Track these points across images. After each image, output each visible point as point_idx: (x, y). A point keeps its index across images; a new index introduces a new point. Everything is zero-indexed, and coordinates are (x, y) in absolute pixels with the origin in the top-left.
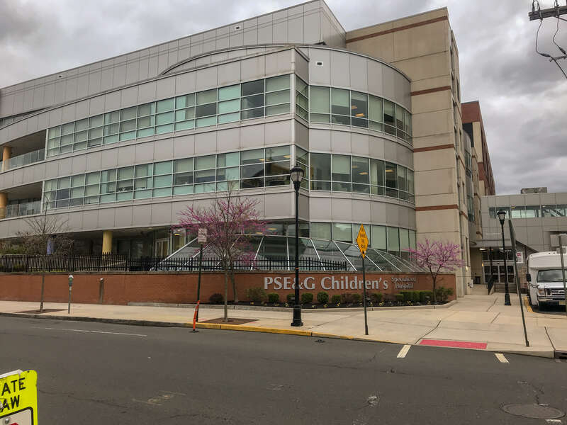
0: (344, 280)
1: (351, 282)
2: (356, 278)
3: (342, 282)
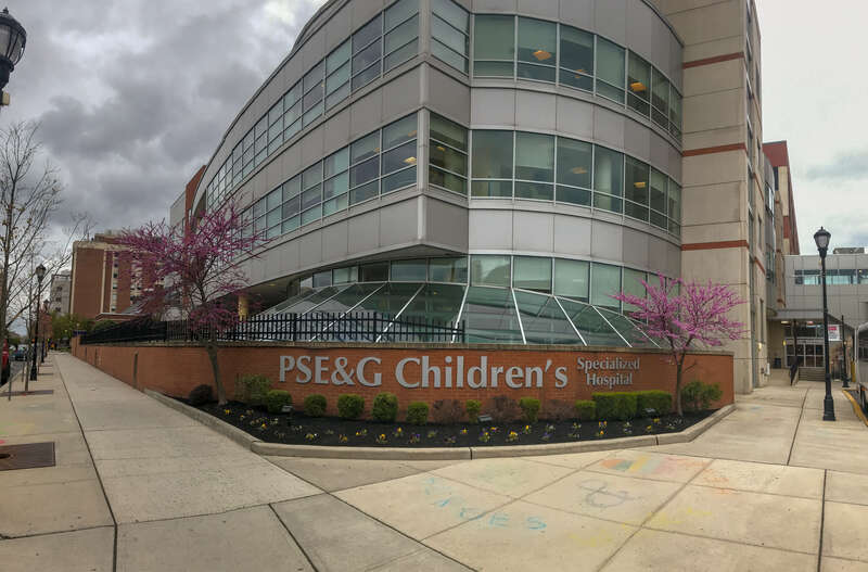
0: (454, 365)
1: (472, 371)
2: (484, 360)
3: (449, 370)
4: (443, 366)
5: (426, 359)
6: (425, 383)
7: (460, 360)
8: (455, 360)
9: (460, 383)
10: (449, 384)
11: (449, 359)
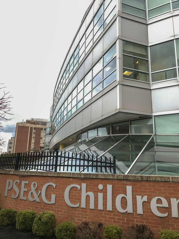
4: (96, 192)
5: (84, 185)
6: (83, 205)
7: (109, 187)
8: (105, 187)
9: (109, 207)
10: (100, 207)
11: (101, 187)
